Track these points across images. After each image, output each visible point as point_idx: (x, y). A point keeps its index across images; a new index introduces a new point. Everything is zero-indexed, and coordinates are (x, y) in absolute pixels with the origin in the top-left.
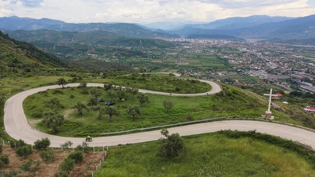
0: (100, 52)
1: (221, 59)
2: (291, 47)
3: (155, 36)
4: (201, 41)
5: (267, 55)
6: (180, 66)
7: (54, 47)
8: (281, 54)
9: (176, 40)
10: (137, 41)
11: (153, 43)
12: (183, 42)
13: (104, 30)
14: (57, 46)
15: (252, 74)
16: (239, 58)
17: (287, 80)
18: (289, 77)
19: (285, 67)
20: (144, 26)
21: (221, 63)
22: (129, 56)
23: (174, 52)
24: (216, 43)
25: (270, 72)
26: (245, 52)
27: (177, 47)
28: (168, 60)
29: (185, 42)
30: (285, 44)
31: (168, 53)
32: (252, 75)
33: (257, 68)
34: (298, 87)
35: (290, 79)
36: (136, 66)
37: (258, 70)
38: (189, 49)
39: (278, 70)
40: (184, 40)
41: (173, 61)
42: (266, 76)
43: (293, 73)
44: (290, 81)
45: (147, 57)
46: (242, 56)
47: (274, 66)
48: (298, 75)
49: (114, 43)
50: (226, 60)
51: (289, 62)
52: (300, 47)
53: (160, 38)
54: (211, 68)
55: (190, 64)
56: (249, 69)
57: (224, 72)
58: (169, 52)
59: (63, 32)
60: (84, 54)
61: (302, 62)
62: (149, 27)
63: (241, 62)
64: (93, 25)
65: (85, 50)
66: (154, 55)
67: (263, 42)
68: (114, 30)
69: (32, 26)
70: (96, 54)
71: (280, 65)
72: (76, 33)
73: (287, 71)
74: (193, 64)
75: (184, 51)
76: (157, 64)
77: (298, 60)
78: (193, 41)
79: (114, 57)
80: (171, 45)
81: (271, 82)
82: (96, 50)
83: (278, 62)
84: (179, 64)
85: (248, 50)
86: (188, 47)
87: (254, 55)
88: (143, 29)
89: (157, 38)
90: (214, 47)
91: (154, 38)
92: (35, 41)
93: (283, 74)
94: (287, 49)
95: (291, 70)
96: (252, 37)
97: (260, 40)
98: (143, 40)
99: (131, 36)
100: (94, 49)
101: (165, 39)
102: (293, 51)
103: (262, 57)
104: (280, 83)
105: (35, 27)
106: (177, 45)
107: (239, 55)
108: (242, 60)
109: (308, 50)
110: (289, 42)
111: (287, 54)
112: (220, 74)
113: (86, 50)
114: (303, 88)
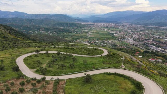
0: (47, 30)
1: (110, 33)
2: (145, 27)
3: (76, 21)
4: (100, 24)
5: (133, 31)
6: (89, 37)
7: (22, 27)
8: (140, 30)
9: (87, 23)
10: (67, 24)
11: (75, 25)
12: (91, 25)
13: (48, 18)
14: (23, 27)
15: (126, 41)
16: (119, 33)
17: (143, 44)
18: (144, 43)
19: (142, 38)
21: (110, 36)
22: (62, 32)
23: (86, 30)
24: (108, 25)
25: (135, 40)
26: (123, 30)
27: (88, 27)
28: (83, 34)
29: (92, 24)
30: (142, 26)
31: (83, 31)
32: (126, 42)
33: (128, 38)
34: (148, 48)
35: (145, 44)
36: (66, 38)
37: (129, 39)
38: (94, 28)
39: (139, 39)
40: (91, 23)
41: (85, 34)
42: (133, 42)
43: (146, 41)
44: (145, 45)
45: (72, 32)
46: (121, 32)
47: (137, 37)
48: (148, 41)
49: (54, 25)
50: (113, 34)
51: (144, 35)
52: (150, 27)
53: (78, 22)
54: (105, 38)
55: (94, 36)
56: (124, 39)
57: (112, 41)
58: (84, 30)
59: (27, 19)
60: (38, 31)
61: (151, 35)
62: (73, 16)
63: (120, 35)
64: (43, 15)
65: (38, 29)
66: (75, 31)
67: (131, 24)
68: (54, 18)
69: (9, 15)
70: (45, 31)
71: (140, 36)
72: (34, 19)
73: (143, 40)
74: (95, 36)
75: (91, 29)
76: (77, 36)
77: (149, 34)
78: (96, 24)
79: (54, 32)
80: (85, 26)
81: (135, 46)
82: (45, 29)
83: (139, 35)
84: (89, 36)
85: (124, 29)
86: (93, 27)
87: (127, 31)
88: (70, 17)
89: (77, 22)
90: (107, 27)
91: (75, 22)
92: (11, 24)
93: (141, 41)
94: (144, 28)
95: (145, 39)
96: (126, 22)
97: (130, 23)
98: (70, 24)
99: (63, 22)
100: (44, 28)
101: (81, 23)
102: (146, 29)
103: (131, 32)
104: (140, 46)
105: (11, 16)
107: (119, 31)
108: (121, 34)
109: (154, 29)
110: (145, 24)
111: (143, 31)
112: (110, 41)
113: (39, 29)
114: (151, 49)
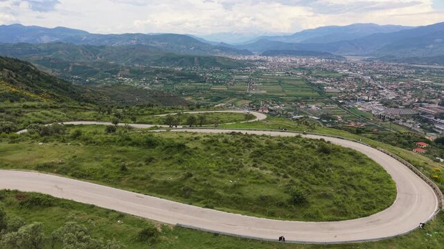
0: (137, 74)
1: (313, 85)
2: (411, 68)
3: (216, 53)
4: (282, 60)
5: (379, 79)
6: (253, 95)
7: (70, 68)
8: (398, 77)
9: (246, 58)
10: (191, 59)
11: (213, 61)
12: (257, 61)
13: (143, 44)
14: (74, 67)
15: (360, 107)
16: (339, 83)
17: (414, 117)
18: (415, 112)
19: (408, 98)
20: (201, 39)
21: (313, 91)
22: (179, 80)
23: (245, 75)
24: (304, 62)
25: (386, 104)
26: (347, 75)
27: (249, 68)
28: (236, 86)
29: (260, 61)
30: (402, 64)
31: (236, 77)
32: (360, 109)
33: (366, 98)
34: (431, 128)
35: (418, 114)
36: (188, 96)
37: (367, 101)
38: (265, 70)
39: (398, 101)
40: (258, 58)
41: (242, 87)
42: (382, 110)
43: (421, 106)
44: (421, 118)
45: (205, 82)
46: (343, 81)
47: (391, 96)
48: (428, 108)
49: (157, 62)
50: (320, 87)
51: (412, 89)
52: (425, 69)
53: (223, 55)
54: (300, 98)
55: (268, 92)
56: (355, 100)
57: (320, 104)
58: (237, 75)
59: (85, 47)
60: (113, 77)
61: (431, 90)
62: (208, 39)
63: (342, 89)
64: (129, 36)
65: (114, 71)
66: (215, 79)
67: (370, 61)
68: (158, 44)
69: (42, 37)
70: (131, 77)
71: (400, 94)
72: (102, 47)
73: (412, 103)
74: (270, 92)
75: (258, 74)
76: (218, 92)
77: (425, 86)
78: (270, 59)
79: (157, 81)
80: (241, 65)
81: (391, 120)
82: (130, 72)
83: (396, 90)
84: (251, 92)
85: (351, 73)
86: (264, 68)
87: (360, 79)
88: (200, 43)
89: (219, 55)
90: (301, 68)
91: (215, 55)
92: (42, 58)
93: (407, 107)
94: (407, 71)
95: (417, 102)
96: (354, 54)
97: (366, 58)
98: (199, 58)
99: (182, 53)
100: (128, 70)
101: (230, 57)
102: (416, 74)
103: (372, 82)
104: (405, 121)
105: (46, 39)
106: (249, 65)
107: (338, 79)
108: (343, 87)
109: (437, 73)
110: (410, 60)
111: (407, 78)
112: (313, 107)
113: (116, 72)
114: (439, 129)
